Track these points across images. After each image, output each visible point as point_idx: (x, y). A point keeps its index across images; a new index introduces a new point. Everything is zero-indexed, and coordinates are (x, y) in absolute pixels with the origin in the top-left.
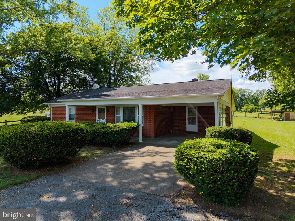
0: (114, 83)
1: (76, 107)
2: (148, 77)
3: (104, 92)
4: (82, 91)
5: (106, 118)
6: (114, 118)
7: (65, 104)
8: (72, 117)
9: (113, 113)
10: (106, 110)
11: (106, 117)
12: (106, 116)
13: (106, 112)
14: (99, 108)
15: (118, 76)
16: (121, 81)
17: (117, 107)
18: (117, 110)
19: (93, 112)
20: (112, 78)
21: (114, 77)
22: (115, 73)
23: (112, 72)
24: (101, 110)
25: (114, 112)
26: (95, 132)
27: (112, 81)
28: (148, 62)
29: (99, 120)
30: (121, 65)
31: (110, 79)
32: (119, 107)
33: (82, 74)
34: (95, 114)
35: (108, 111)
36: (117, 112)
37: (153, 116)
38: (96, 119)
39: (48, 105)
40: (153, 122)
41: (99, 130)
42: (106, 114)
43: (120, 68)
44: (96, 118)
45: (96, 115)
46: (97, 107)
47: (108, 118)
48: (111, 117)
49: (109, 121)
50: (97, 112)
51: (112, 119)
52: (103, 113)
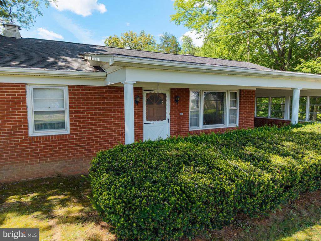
5: (168, 117)
6: (189, 116)
9: (187, 106)
10: (168, 99)
11: (168, 115)
12: (168, 111)
13: (168, 103)
17: (193, 93)
25: (189, 104)
32: (196, 91)
34: (141, 110)
38: (143, 120)
42: (168, 107)
44: (142, 118)
46: (145, 91)
47: (177, 116)
48: (181, 114)
49: (178, 122)
50: (144, 103)
51: (185, 118)
52: (157, 104)
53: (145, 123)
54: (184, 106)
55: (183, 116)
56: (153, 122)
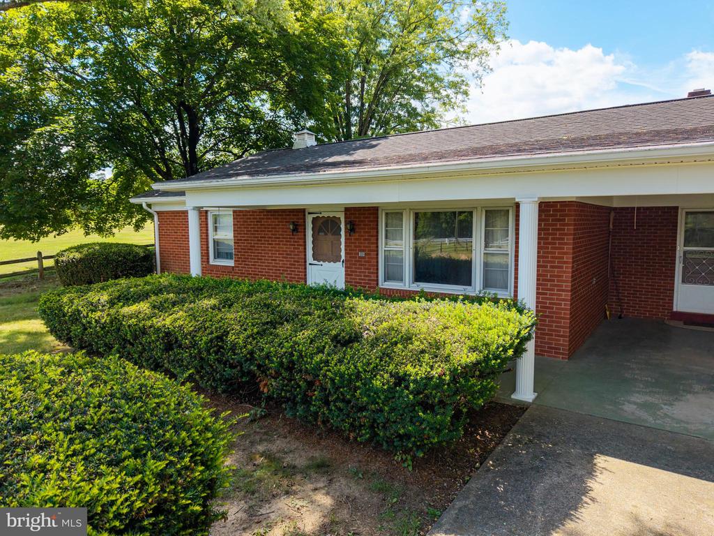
0: (360, 135)
1: (234, 212)
2: (461, 115)
3: (331, 155)
4: (260, 157)
5: (343, 258)
6: (377, 258)
7: (184, 203)
8: (223, 249)
9: (373, 240)
10: (343, 226)
11: (343, 254)
12: (343, 247)
13: (343, 233)
14: (315, 216)
15: (372, 113)
16: (382, 127)
17: (387, 214)
18: (386, 226)
19: (294, 230)
20: (354, 119)
21: (361, 118)
22: (363, 105)
23: (355, 102)
24: (326, 225)
25: (377, 236)
26: (293, 362)
27: (353, 129)
28: (469, 63)
29: (316, 262)
30: (382, 75)
31: (349, 125)
32: (395, 213)
33: (262, 103)
34: (301, 242)
35: (352, 229)
36: (386, 231)
37: (568, 258)
38: (305, 259)
39: (144, 206)
40: (567, 285)
41: (317, 358)
42: (343, 240)
43: (377, 90)
44: (305, 255)
45: (305, 245)
46: (309, 213)
47: (353, 257)
48: (362, 254)
49: (356, 268)
50: (309, 233)
51: (368, 262)
52: (332, 235)
53: (310, 264)
54: (366, 239)
55: (363, 258)
56: (321, 263)
